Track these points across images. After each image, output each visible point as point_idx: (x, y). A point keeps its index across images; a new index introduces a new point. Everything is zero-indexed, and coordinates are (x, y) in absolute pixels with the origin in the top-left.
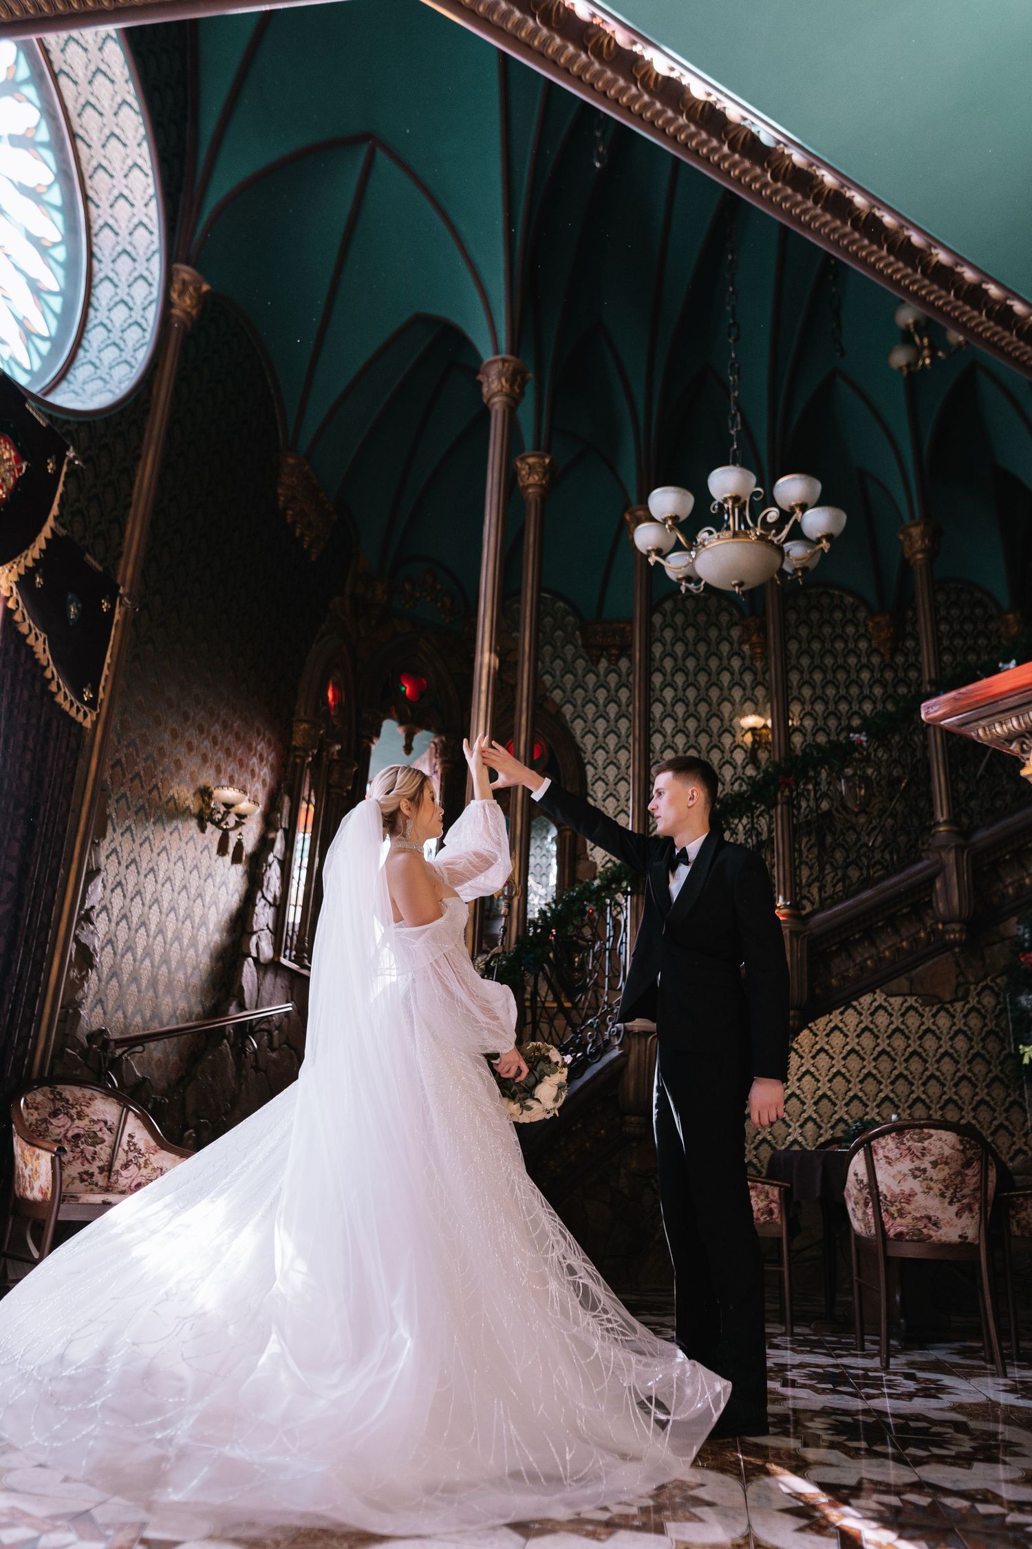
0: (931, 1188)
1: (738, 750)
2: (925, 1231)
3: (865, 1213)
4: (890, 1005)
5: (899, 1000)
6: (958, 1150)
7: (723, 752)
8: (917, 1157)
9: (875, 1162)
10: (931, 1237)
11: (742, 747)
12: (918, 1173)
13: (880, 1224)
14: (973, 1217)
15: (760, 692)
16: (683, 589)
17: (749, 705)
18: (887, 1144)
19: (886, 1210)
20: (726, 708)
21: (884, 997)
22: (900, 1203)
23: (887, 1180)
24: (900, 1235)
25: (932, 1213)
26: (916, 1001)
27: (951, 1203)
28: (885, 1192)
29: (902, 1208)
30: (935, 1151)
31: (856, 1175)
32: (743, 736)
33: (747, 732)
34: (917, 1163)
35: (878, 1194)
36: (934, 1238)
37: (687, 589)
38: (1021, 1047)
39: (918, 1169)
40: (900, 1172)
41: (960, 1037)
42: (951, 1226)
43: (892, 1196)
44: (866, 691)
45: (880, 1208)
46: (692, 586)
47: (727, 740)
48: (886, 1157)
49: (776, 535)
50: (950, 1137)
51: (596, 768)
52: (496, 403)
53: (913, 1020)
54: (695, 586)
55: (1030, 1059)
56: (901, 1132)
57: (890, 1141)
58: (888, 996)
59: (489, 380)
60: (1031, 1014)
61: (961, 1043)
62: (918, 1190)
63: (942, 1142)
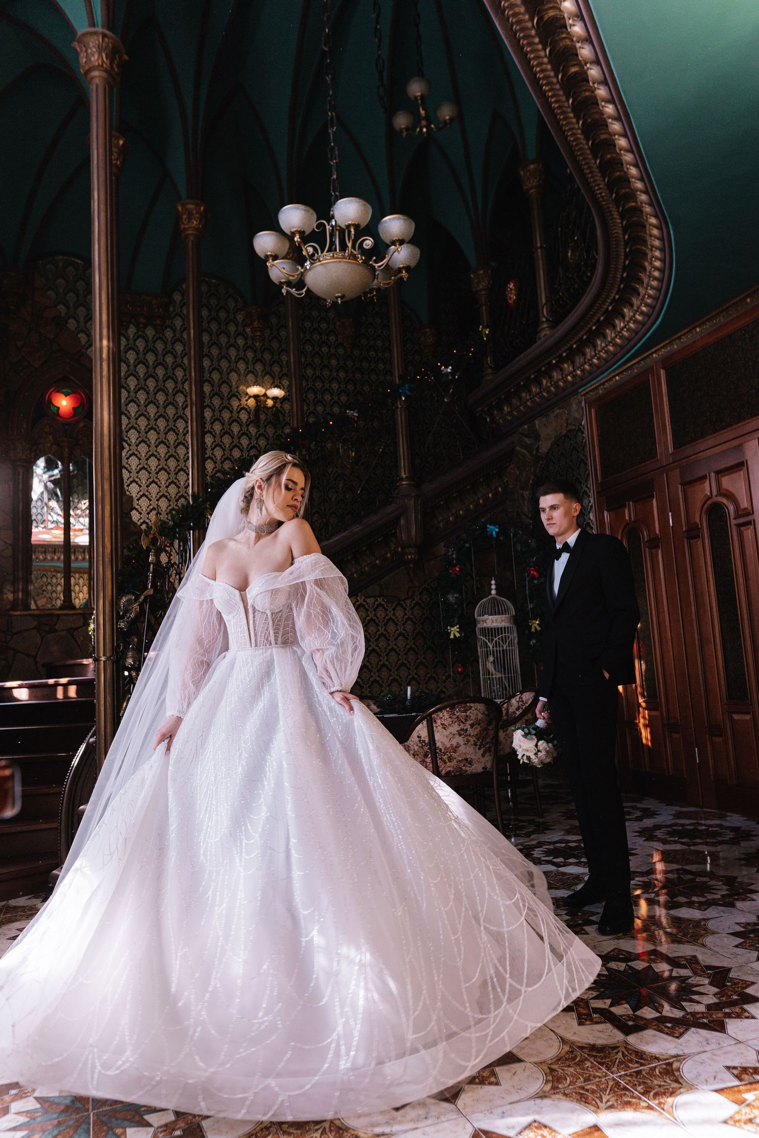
0: (469, 741)
1: (243, 411)
2: (463, 768)
4: (367, 603)
5: (373, 600)
6: (486, 715)
7: (232, 412)
8: (463, 722)
9: (435, 728)
10: (467, 771)
11: (246, 409)
12: (462, 732)
13: (436, 767)
14: (491, 755)
15: (259, 367)
16: (284, 291)
17: (250, 377)
18: (444, 716)
19: (441, 759)
20: (234, 376)
21: (363, 598)
22: (450, 752)
23: (442, 738)
24: (448, 773)
25: (468, 756)
26: (383, 600)
27: (479, 749)
28: (441, 747)
29: (451, 756)
30: (473, 717)
31: (419, 737)
32: (247, 400)
33: (250, 397)
34: (462, 726)
35: (436, 748)
36: (469, 772)
37: (288, 292)
38: (449, 628)
39: (462, 730)
40: (451, 733)
41: (409, 622)
42: (479, 762)
43: (445, 749)
44: (334, 374)
45: (437, 757)
46: (293, 291)
47: (235, 403)
48: (442, 724)
49: (376, 262)
50: (481, 707)
51: (129, 419)
52: (95, 77)
53: (381, 613)
54: (296, 290)
55: (454, 635)
56: (452, 707)
57: (445, 714)
58: (366, 597)
59: (86, 51)
60: (456, 606)
61: (409, 626)
62: (461, 743)
63: (477, 711)
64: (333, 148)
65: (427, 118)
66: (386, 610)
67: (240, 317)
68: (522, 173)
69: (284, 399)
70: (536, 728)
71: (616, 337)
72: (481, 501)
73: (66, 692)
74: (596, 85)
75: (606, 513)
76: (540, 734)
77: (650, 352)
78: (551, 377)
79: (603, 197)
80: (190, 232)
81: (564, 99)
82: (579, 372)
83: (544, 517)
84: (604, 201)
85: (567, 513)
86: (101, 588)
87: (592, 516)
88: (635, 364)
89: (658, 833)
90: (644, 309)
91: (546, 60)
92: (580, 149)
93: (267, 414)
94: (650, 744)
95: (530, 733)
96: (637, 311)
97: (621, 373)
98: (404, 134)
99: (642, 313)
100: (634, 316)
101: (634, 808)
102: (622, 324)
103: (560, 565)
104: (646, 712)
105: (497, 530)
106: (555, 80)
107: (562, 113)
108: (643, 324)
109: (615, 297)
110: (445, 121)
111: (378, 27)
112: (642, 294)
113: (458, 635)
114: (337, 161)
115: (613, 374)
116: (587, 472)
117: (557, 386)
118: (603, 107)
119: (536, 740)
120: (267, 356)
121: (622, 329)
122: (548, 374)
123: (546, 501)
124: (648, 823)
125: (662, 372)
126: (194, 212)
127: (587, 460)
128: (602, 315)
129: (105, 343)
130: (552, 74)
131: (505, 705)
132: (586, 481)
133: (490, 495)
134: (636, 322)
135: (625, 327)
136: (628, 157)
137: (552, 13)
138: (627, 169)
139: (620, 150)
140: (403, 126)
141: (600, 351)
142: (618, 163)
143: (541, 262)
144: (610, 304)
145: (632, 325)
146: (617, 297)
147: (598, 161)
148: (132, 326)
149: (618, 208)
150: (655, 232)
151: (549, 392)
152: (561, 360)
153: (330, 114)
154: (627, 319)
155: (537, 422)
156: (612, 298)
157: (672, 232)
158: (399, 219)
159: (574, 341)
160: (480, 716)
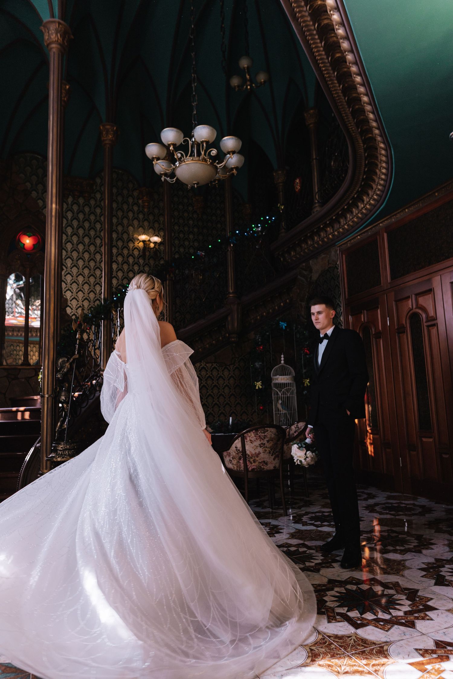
0: (266, 451)
2: (262, 467)
3: (238, 462)
4: (207, 367)
5: (210, 365)
6: (276, 435)
7: (129, 250)
8: (262, 439)
9: (246, 442)
10: (264, 469)
12: (262, 445)
13: (246, 466)
14: (278, 459)
16: (163, 179)
17: (141, 230)
18: (251, 435)
19: (249, 461)
22: (254, 457)
23: (249, 448)
24: (253, 469)
25: (265, 460)
26: (217, 365)
27: (272, 455)
28: (249, 454)
30: (269, 436)
31: (236, 447)
34: (262, 441)
35: (246, 454)
38: (255, 383)
39: (262, 444)
40: (255, 446)
41: (232, 379)
42: (272, 463)
43: (252, 455)
44: (191, 230)
45: (246, 460)
47: (131, 245)
48: (250, 440)
50: (273, 430)
51: (67, 252)
52: (53, 48)
53: (215, 373)
54: (170, 179)
55: (259, 387)
56: (257, 430)
57: (252, 434)
58: (206, 363)
59: (48, 32)
60: (260, 370)
61: (232, 381)
62: (261, 452)
63: (271, 432)
64: (195, 95)
65: (251, 81)
66: (218, 371)
67: (136, 194)
68: (305, 115)
69: (161, 243)
70: (306, 444)
71: (359, 213)
72: (276, 308)
73: (23, 415)
74: (351, 65)
75: (350, 317)
76: (308, 447)
77: (378, 223)
78: (320, 236)
79: (353, 130)
80: (107, 142)
81: (331, 72)
82: (336, 233)
83: (313, 318)
84: (354, 133)
85: (327, 316)
86: (47, 353)
87: (342, 318)
88: (369, 229)
89: (377, 508)
90: (375, 197)
91: (322, 49)
92: (340, 102)
93: (150, 252)
94: (373, 454)
95: (302, 447)
96: (371, 198)
97: (361, 234)
98: (237, 89)
99: (374, 200)
100: (369, 201)
101: (363, 493)
102: (362, 206)
103: (322, 347)
104: (371, 435)
105: (286, 325)
106: (327, 61)
107: (330, 80)
108: (374, 206)
109: (358, 189)
110: (261, 83)
111: (223, 26)
112: (374, 188)
113: (260, 387)
114: (197, 103)
115: (356, 235)
116: (340, 292)
117: (323, 241)
118: (354, 77)
119: (305, 451)
120: (151, 217)
121: (362, 208)
122: (318, 233)
123: (315, 309)
124: (371, 502)
125: (385, 235)
126: (110, 130)
127: (340, 285)
128: (351, 200)
129: (54, 206)
130: (325, 57)
131: (288, 429)
132: (339, 297)
133: (282, 304)
134: (370, 204)
135: (364, 207)
136: (368, 108)
137: (326, 22)
138: (368, 114)
139: (364, 103)
140: (236, 85)
141: (349, 221)
142: (362, 111)
143: (315, 167)
144: (356, 194)
145: (368, 206)
146: (360, 189)
147: (351, 110)
148: (70, 197)
149: (362, 137)
150: (383, 152)
151: (318, 244)
152: (326, 226)
153: (193, 75)
154: (365, 202)
155: (311, 262)
156: (356, 190)
157: (393, 153)
158: (232, 139)
159: (334, 214)
160: (273, 436)
